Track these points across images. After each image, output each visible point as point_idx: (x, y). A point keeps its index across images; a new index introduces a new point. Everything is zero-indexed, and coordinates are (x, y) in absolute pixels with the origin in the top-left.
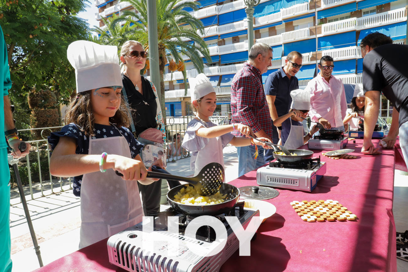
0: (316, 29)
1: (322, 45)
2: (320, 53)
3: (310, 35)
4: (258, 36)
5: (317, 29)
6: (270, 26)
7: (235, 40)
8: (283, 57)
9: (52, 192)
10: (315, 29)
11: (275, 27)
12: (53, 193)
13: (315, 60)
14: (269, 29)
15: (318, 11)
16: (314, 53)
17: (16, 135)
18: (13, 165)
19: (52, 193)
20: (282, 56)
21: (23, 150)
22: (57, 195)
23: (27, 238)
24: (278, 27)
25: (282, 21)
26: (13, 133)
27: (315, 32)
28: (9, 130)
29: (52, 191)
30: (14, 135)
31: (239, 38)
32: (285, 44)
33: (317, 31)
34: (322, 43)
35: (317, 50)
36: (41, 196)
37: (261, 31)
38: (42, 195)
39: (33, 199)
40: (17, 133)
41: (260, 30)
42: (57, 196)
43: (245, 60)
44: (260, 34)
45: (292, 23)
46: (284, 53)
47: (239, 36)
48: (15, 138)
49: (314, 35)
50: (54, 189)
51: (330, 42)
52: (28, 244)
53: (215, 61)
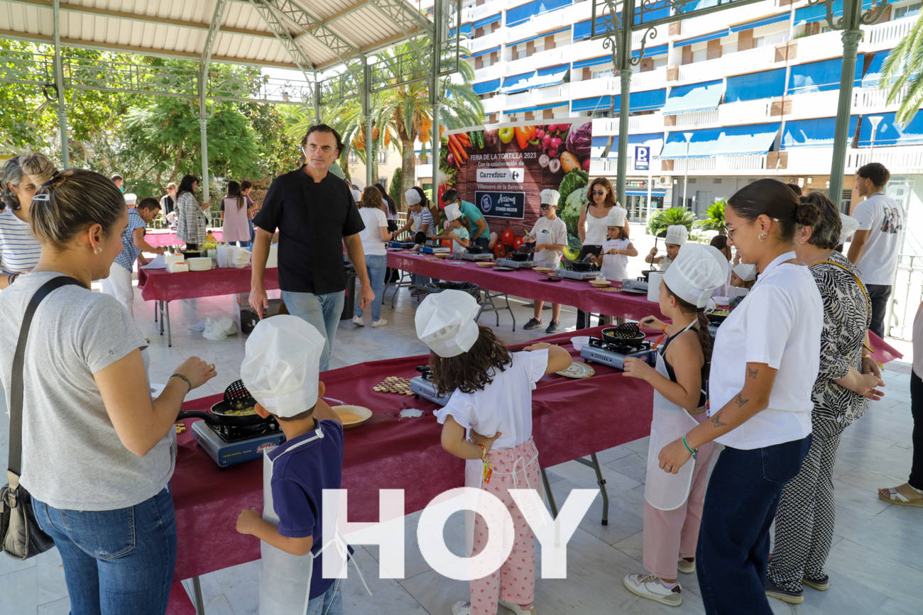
0: (787, 49)
1: (796, 82)
2: (790, 99)
3: (776, 61)
4: (688, 57)
5: (789, 48)
6: (713, 37)
7: (645, 65)
8: (721, 106)
10: (785, 49)
11: (719, 41)
13: (779, 115)
14: (709, 44)
15: (797, 10)
16: (779, 99)
20: (720, 103)
24: (724, 41)
25: (727, 30)
27: (785, 54)
31: (653, 61)
32: (729, 78)
33: (789, 53)
34: (797, 78)
35: (785, 93)
37: (695, 48)
41: (693, 45)
43: (658, 107)
44: (692, 53)
45: (752, 32)
46: (725, 96)
47: (654, 57)
49: (783, 60)
51: (812, 78)
53: (604, 107)
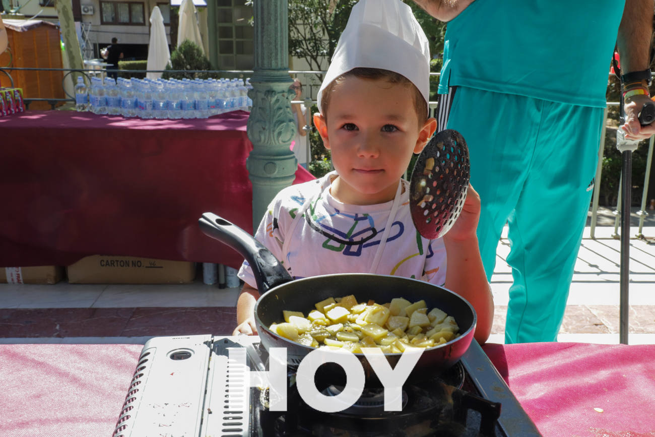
9: (638, 234)
12: (642, 237)
17: (645, 85)
18: (624, 152)
19: (639, 237)
21: (645, 123)
22: (649, 243)
23: (571, 314)
26: (640, 80)
28: (632, 71)
29: (640, 231)
30: (640, 85)
36: (612, 236)
38: (614, 234)
39: (593, 238)
40: (648, 82)
42: (649, 245)
48: (641, 92)
50: (644, 229)
52: (574, 326)
